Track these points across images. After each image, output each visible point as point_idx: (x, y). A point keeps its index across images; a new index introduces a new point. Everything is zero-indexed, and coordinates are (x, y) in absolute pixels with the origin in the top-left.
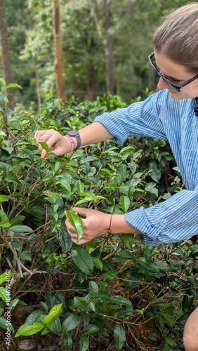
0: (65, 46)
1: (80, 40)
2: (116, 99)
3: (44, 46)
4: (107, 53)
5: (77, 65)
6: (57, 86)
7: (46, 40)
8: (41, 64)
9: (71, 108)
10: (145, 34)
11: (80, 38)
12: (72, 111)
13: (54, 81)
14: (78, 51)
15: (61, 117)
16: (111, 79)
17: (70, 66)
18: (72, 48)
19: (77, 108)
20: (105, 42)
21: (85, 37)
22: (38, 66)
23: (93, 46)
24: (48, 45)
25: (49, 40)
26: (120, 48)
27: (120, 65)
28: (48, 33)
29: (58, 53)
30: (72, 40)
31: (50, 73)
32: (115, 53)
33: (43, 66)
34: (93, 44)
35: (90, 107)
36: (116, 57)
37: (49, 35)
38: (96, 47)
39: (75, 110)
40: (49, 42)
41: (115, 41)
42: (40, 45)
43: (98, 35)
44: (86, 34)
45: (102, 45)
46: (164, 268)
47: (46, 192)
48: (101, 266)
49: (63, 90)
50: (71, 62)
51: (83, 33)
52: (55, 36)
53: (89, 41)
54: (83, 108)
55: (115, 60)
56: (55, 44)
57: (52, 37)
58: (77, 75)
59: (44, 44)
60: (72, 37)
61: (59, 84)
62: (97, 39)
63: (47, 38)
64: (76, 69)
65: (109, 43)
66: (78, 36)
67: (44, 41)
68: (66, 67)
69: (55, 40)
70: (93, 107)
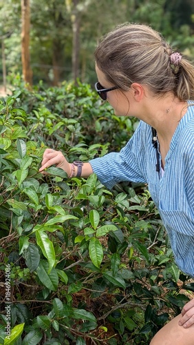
0: (33, 19)
1: (48, 13)
2: (85, 87)
3: (11, 17)
4: (75, 29)
5: (44, 39)
6: (23, 60)
7: (14, 11)
8: (8, 35)
9: (39, 93)
10: (113, 12)
11: (48, 11)
12: (39, 96)
13: (20, 54)
14: (46, 24)
15: (27, 102)
16: (78, 56)
17: (37, 39)
18: (40, 21)
19: (44, 94)
20: (73, 18)
21: (53, 11)
22: (4, 37)
23: (61, 21)
24: (15, 16)
25: (16, 11)
26: (88, 25)
27: (86, 41)
28: (15, 4)
29: (25, 25)
30: (40, 13)
31: (16, 44)
32: (82, 29)
33: (9, 37)
34: (61, 18)
35: (58, 94)
36: (84, 33)
37: (17, 6)
38: (64, 21)
39: (43, 96)
40: (16, 14)
41: (83, 17)
42: (7, 15)
43: (66, 10)
44: (55, 8)
45: (70, 20)
46: (129, 278)
47: (10, 201)
48: (66, 279)
49: (29, 63)
50: (38, 35)
51: (52, 6)
52: (23, 8)
53: (57, 15)
54: (51, 94)
55: (81, 36)
56: (23, 16)
57: (20, 9)
58: (44, 49)
59: (11, 15)
60: (40, 10)
61: (25, 57)
62: (65, 14)
63: (15, 9)
64: (42, 43)
65: (77, 18)
66: (46, 8)
67: (11, 12)
68: (33, 40)
69: (23, 13)
70: (61, 94)
